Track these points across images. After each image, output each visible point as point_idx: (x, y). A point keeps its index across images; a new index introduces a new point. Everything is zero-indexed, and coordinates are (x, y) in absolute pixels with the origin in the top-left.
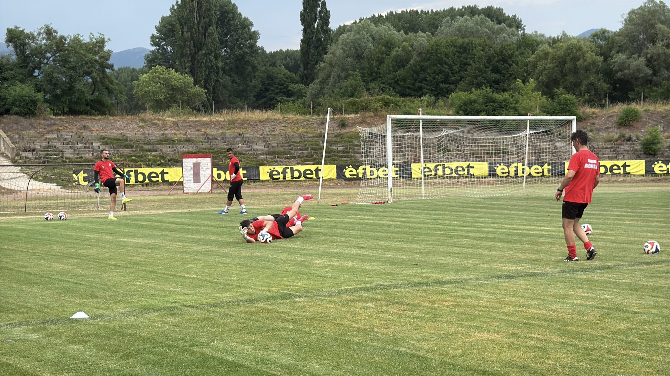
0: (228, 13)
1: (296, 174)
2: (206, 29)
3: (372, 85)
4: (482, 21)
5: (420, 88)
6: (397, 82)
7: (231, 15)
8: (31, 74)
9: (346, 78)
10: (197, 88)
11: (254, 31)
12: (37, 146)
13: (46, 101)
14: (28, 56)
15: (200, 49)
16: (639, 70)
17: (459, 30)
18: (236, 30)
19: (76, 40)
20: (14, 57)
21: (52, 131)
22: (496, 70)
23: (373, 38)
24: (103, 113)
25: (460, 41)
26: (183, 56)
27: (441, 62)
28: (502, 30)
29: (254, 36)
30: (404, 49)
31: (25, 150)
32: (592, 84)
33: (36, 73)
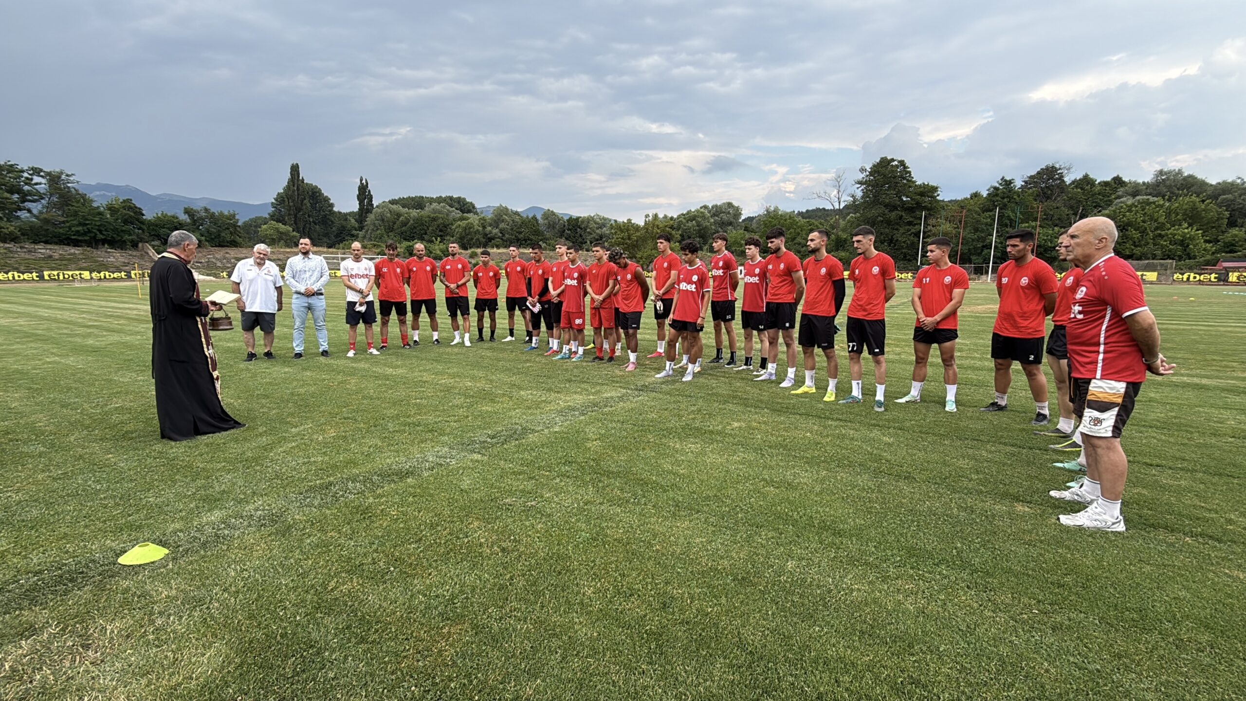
0: (316, 193)
2: (302, 202)
3: (390, 234)
4: (444, 207)
5: (414, 237)
6: (402, 233)
8: (198, 228)
9: (377, 230)
10: (295, 233)
11: (332, 204)
12: (203, 261)
13: (206, 240)
14: (195, 220)
15: (299, 212)
16: (496, 234)
17: (433, 210)
18: (321, 202)
19: (221, 214)
20: (188, 220)
21: (210, 255)
22: (441, 231)
23: (391, 212)
24: (236, 246)
25: (432, 215)
26: (289, 215)
27: (422, 224)
28: (453, 211)
29: (332, 205)
30: (406, 217)
31: (197, 262)
32: (478, 239)
33: (201, 227)
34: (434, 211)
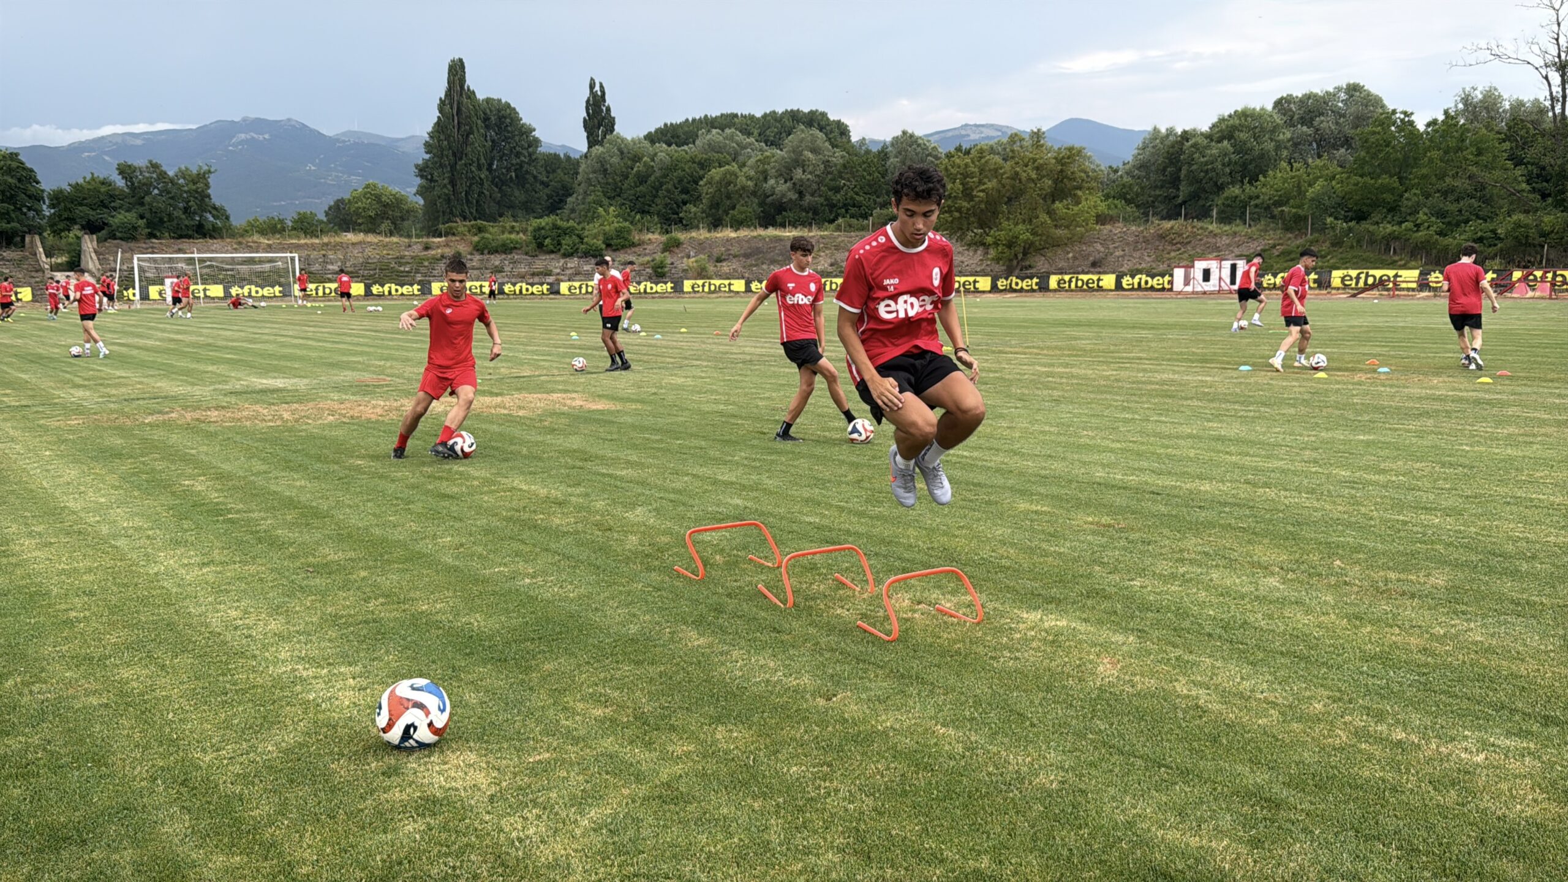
0: (505, 118)
1: (327, 291)
4: (731, 137)
7: (508, 120)
9: (592, 193)
11: (537, 138)
14: (136, 187)
19: (179, 173)
20: (126, 188)
29: (537, 141)
30: (645, 164)
34: (712, 147)
